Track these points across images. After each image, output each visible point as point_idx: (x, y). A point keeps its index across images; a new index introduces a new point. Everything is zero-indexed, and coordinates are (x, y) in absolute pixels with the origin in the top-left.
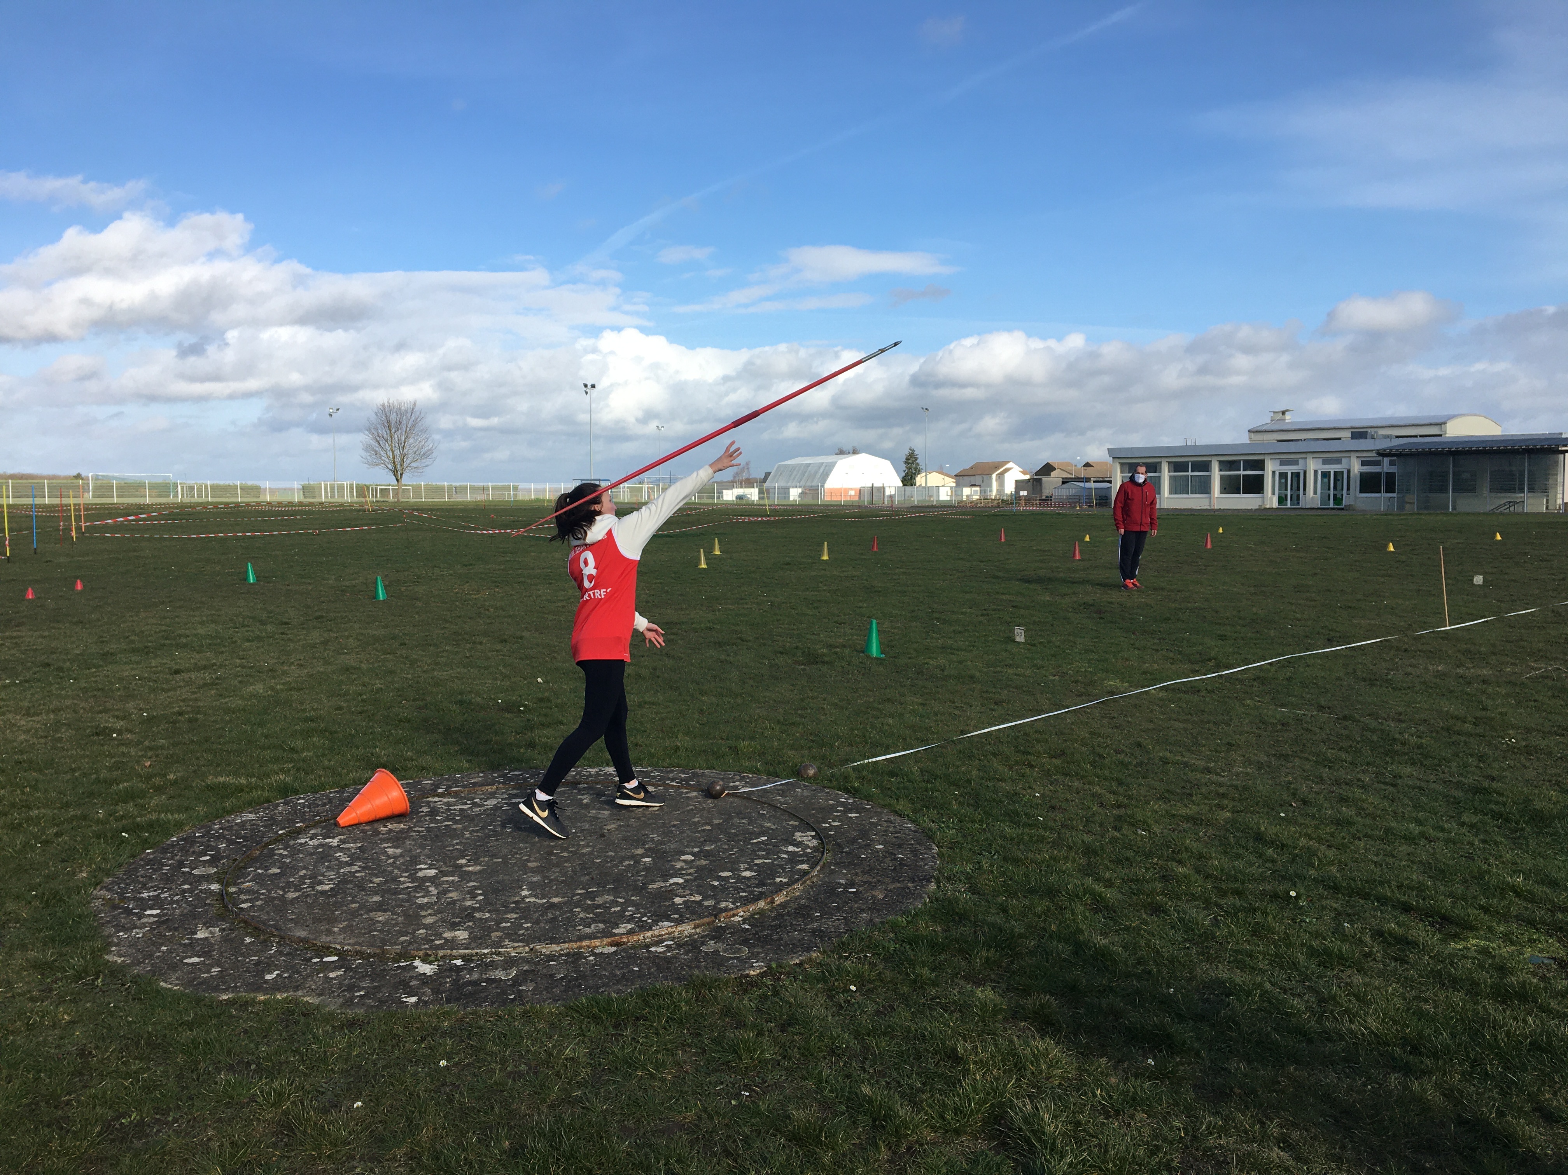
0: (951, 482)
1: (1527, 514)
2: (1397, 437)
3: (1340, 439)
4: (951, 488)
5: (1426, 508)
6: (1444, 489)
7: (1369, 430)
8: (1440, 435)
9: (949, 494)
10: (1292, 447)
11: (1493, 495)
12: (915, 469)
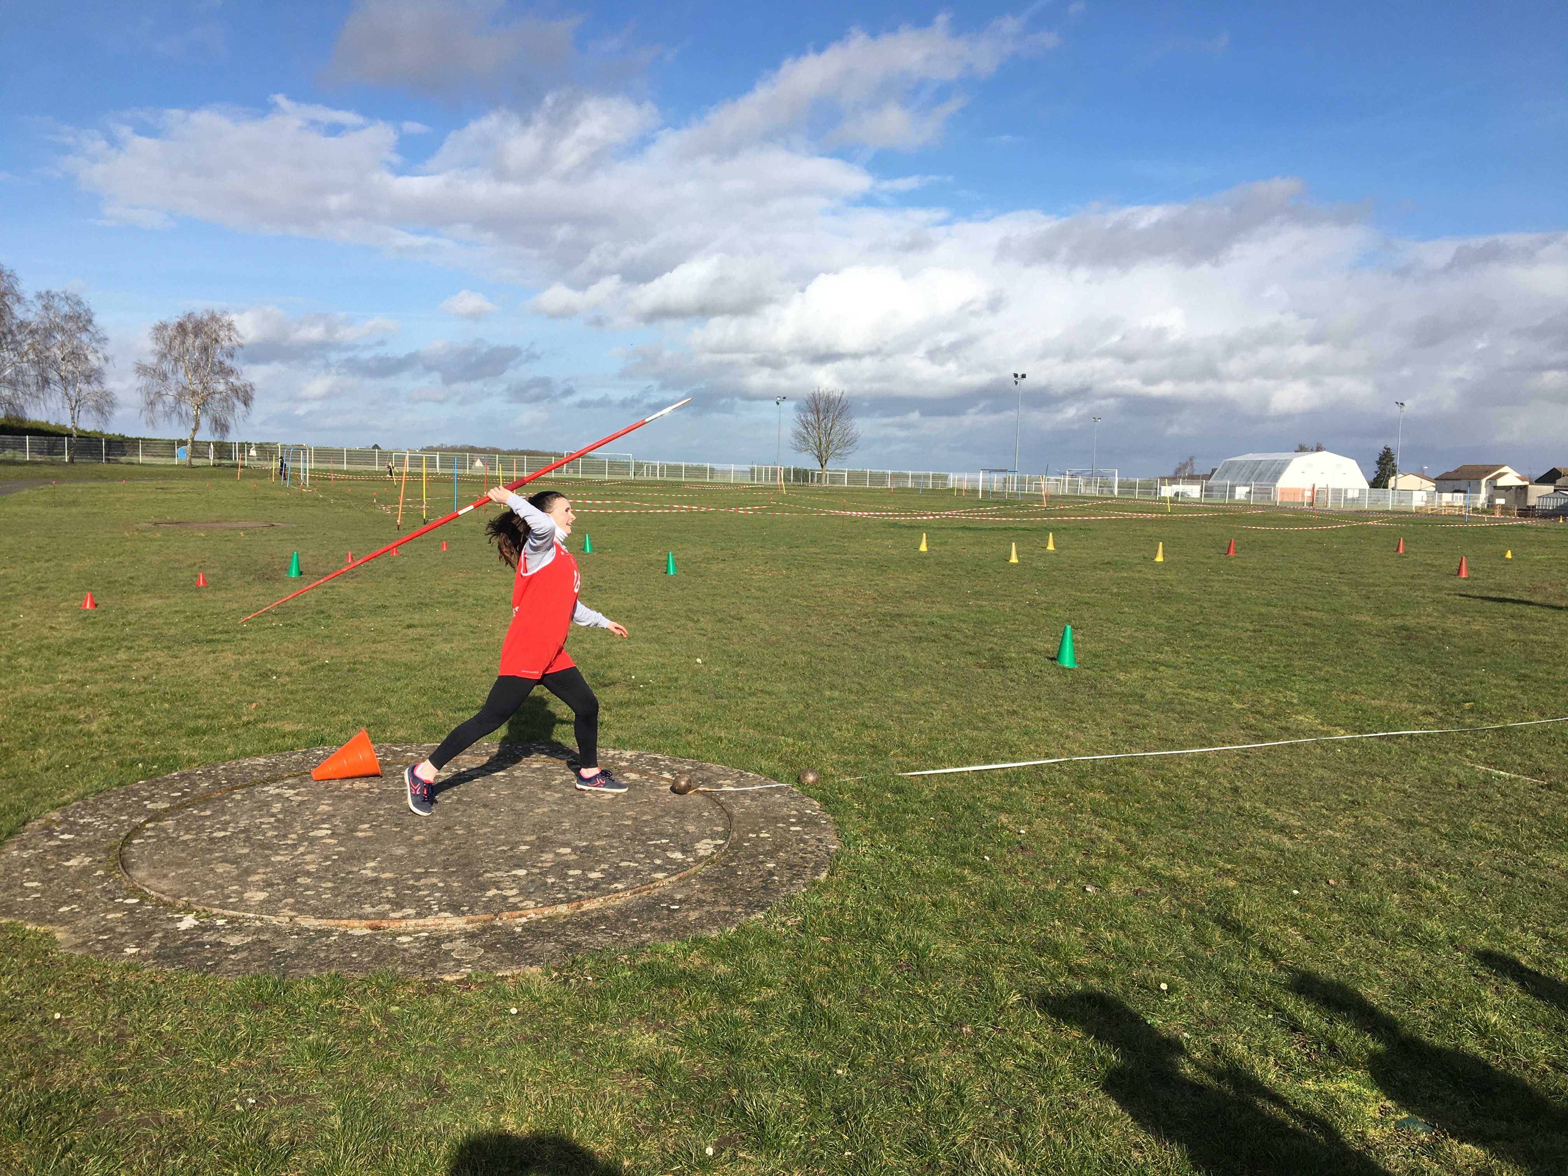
0: (1430, 486)
4: (1428, 493)
9: (1425, 499)
12: (1391, 470)
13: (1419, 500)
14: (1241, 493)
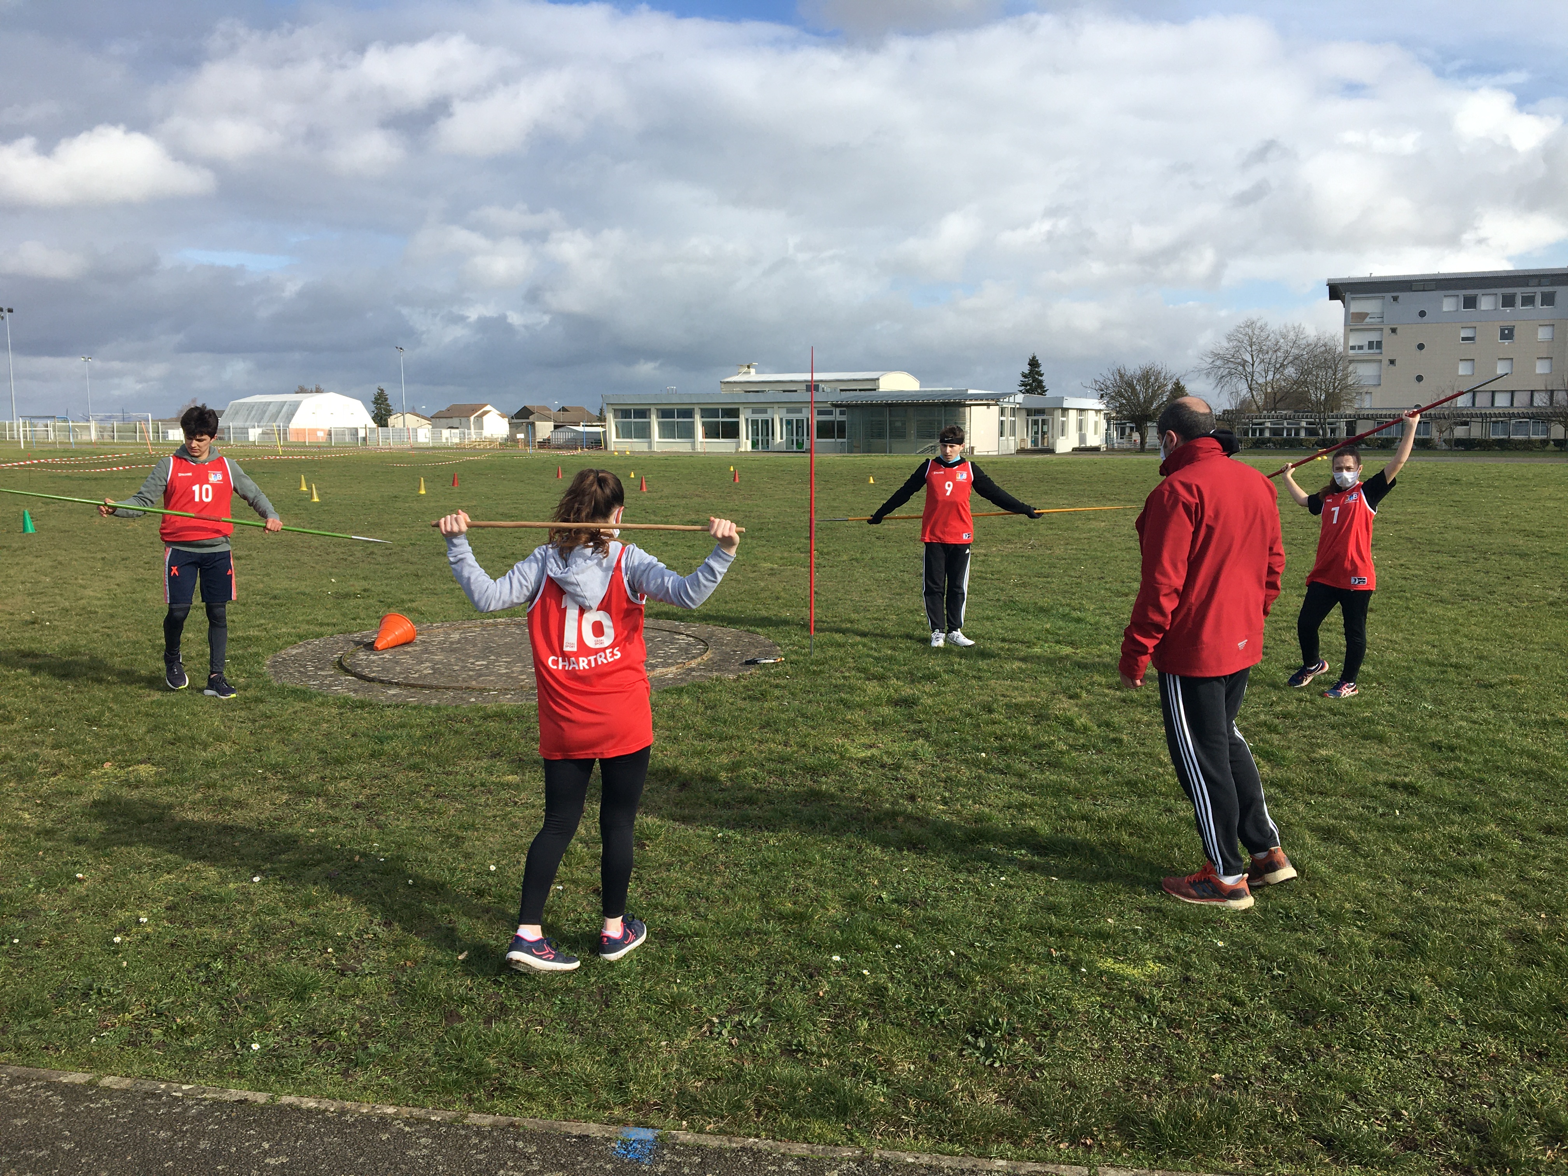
0: (428, 424)
3: (796, 391)
4: (428, 430)
5: (868, 453)
6: (882, 434)
7: (821, 384)
8: (874, 390)
9: (427, 437)
10: (761, 398)
11: (920, 440)
12: (386, 410)
13: (423, 437)
14: (254, 434)
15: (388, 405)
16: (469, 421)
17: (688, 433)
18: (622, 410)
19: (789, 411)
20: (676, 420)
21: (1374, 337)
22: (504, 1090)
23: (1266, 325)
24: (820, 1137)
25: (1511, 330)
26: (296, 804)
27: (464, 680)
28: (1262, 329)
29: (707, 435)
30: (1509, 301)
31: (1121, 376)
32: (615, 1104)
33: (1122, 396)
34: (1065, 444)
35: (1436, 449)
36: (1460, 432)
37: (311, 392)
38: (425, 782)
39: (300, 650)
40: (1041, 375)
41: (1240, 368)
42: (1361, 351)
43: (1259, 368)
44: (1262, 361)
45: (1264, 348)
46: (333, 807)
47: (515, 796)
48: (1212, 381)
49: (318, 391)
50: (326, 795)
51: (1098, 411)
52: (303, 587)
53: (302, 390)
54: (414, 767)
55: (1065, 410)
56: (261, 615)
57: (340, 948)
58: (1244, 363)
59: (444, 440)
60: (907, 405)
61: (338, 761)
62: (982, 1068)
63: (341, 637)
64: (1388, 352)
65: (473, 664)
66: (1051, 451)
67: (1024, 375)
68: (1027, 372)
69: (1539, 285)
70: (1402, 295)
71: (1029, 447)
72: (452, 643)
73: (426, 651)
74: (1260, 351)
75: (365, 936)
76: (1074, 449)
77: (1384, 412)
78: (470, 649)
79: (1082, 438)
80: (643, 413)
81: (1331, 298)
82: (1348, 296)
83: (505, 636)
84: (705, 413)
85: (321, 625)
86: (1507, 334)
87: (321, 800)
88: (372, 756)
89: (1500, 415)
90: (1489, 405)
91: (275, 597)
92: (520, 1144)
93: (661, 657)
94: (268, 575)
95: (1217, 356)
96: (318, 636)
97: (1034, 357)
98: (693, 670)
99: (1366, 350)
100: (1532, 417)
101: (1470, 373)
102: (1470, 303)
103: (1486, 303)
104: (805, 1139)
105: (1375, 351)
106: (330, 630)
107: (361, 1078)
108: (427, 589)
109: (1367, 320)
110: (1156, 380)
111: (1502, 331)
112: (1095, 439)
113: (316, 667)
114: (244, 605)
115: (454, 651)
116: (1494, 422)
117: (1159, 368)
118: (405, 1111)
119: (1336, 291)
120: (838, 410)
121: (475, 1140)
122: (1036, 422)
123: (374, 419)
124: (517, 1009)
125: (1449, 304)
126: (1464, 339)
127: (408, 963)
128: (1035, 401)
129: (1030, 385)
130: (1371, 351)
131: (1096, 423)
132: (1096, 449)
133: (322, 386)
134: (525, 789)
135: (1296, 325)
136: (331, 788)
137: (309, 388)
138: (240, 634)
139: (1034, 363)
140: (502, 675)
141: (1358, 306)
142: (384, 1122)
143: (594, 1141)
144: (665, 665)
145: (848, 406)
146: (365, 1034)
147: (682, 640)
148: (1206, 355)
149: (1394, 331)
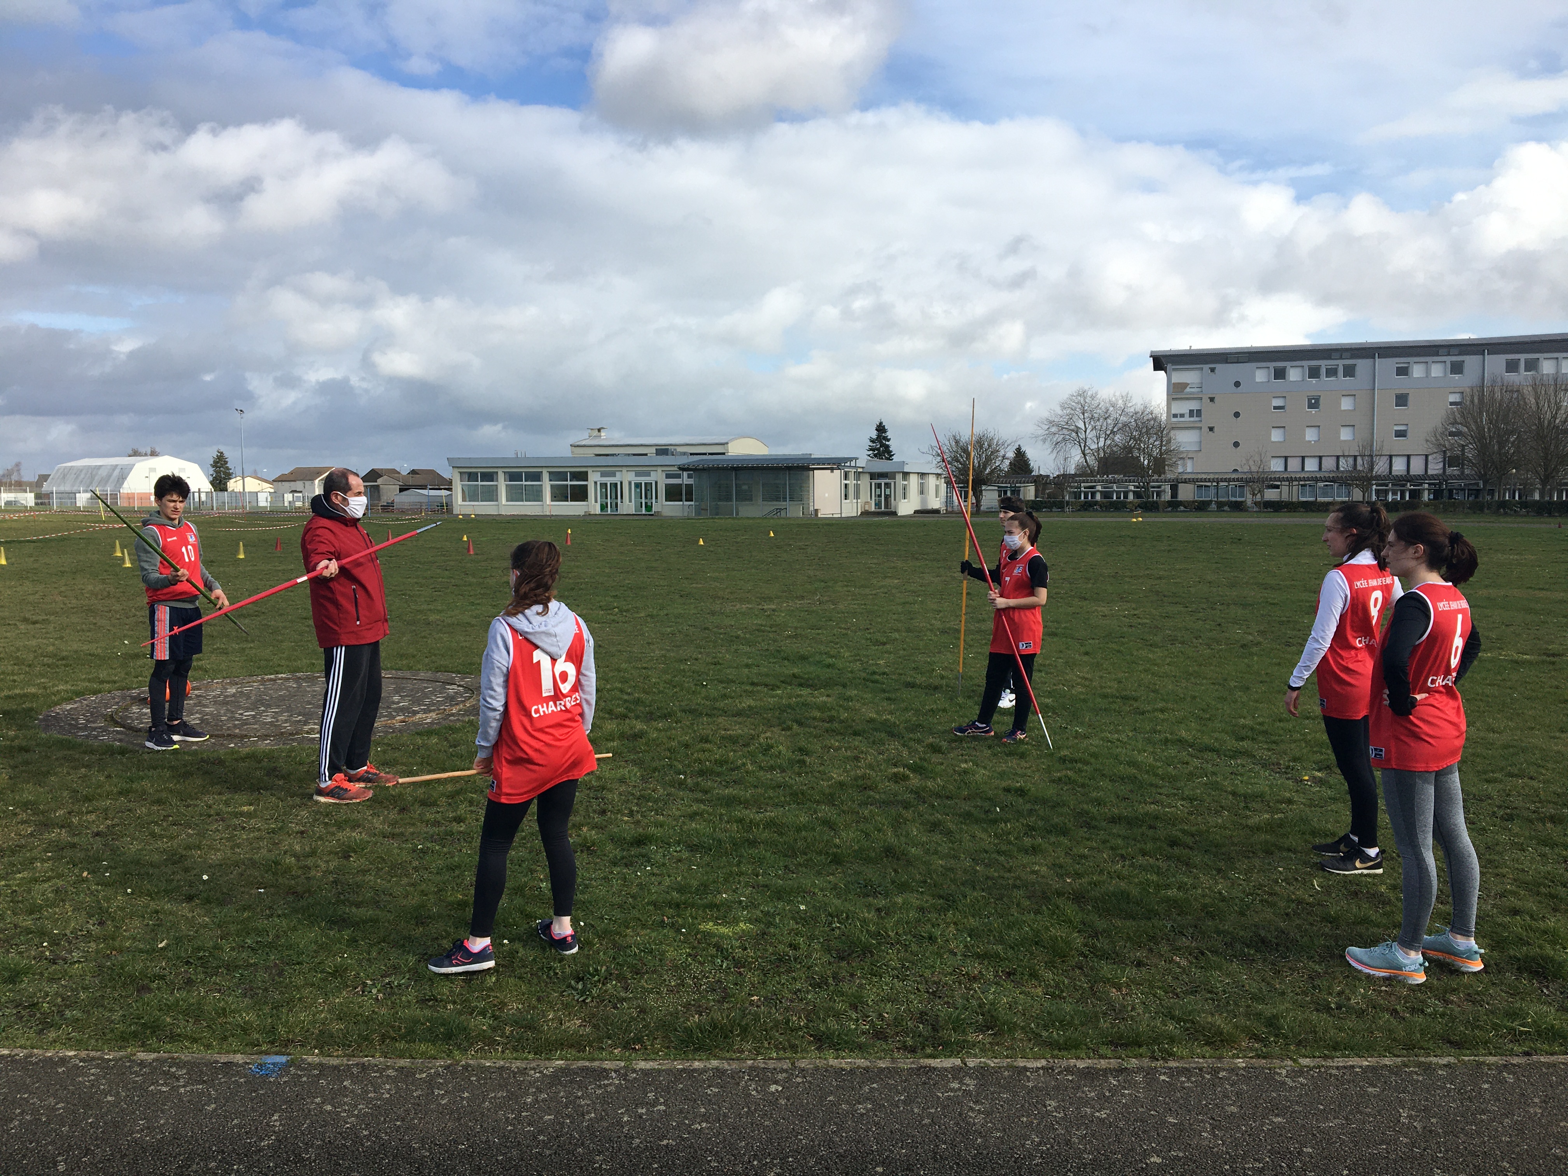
0: (269, 488)
1: (790, 518)
2: (691, 454)
3: (646, 455)
4: (270, 494)
5: (717, 514)
6: (729, 499)
7: (669, 447)
8: (724, 454)
9: (269, 500)
10: (610, 461)
11: (765, 503)
12: (225, 473)
13: (263, 501)
14: (83, 499)
15: (228, 468)
16: (313, 484)
17: (537, 495)
18: (470, 474)
19: (638, 474)
20: (524, 483)
21: (1194, 405)
22: (173, 1038)
23: (1096, 394)
24: (423, 1053)
25: (1317, 400)
26: (41, 834)
27: (228, 728)
28: (1093, 397)
29: (554, 498)
30: (1314, 373)
31: (957, 442)
32: (264, 1042)
33: (957, 461)
34: (906, 507)
35: (1247, 511)
36: (1271, 495)
37: (146, 455)
38: (164, 813)
39: (75, 706)
40: (889, 440)
41: (1074, 434)
42: (1182, 419)
43: (1091, 434)
44: (1094, 428)
45: (1096, 415)
46: (75, 835)
47: (245, 822)
48: (1048, 445)
49: (154, 454)
50: (69, 826)
51: (938, 475)
52: (92, 648)
53: (136, 453)
54: (159, 802)
55: (906, 475)
56: (42, 675)
57: (55, 942)
58: (1077, 430)
59: (286, 504)
60: (753, 468)
61: (88, 799)
62: (574, 1003)
63: (118, 693)
64: (1207, 420)
65: (241, 714)
66: (895, 513)
67: (872, 441)
68: (875, 437)
69: (1341, 358)
70: (1219, 367)
71: (873, 509)
72: (226, 696)
73: (199, 704)
74: (1092, 418)
75: (79, 933)
76: (916, 512)
77: (1204, 476)
78: (243, 701)
79: (924, 501)
80: (489, 476)
81: (1155, 369)
82: (1169, 367)
83: (281, 690)
84: (554, 476)
85: (102, 682)
86: (1314, 403)
87: (64, 830)
88: (120, 793)
89: (1308, 479)
90: (1300, 470)
91: (63, 659)
92: (173, 1070)
93: (426, 705)
94: (61, 638)
95: (1051, 423)
96: (95, 692)
97: (881, 423)
98: (453, 715)
99: (1187, 418)
100: (1333, 480)
101: (1282, 440)
102: (1280, 374)
103: (1294, 374)
104: (411, 1055)
105: (1195, 419)
106: (107, 686)
107: (52, 1035)
108: (218, 648)
109: (1188, 390)
110: (989, 446)
111: (1309, 400)
112: (936, 503)
113: (87, 721)
114: (30, 666)
115: (225, 703)
116: (1302, 486)
117: (991, 435)
118: (83, 1054)
119: (1160, 362)
120: (685, 474)
121: (136, 1069)
122: (879, 486)
123: (212, 483)
124: (202, 981)
125: (1261, 375)
126: (1275, 408)
127: (114, 953)
128: (881, 466)
129: (878, 449)
130: (1192, 419)
131: (937, 486)
132: (936, 512)
133: (158, 450)
134: (256, 817)
135: (1124, 394)
136: (75, 820)
137: (142, 450)
138: (17, 691)
139: (881, 429)
140: (266, 723)
141: (1181, 377)
142: (63, 1061)
143: (237, 1065)
144: (425, 711)
145: (695, 470)
146: (65, 1005)
147: (452, 689)
148: (1042, 423)
149: (1212, 400)
